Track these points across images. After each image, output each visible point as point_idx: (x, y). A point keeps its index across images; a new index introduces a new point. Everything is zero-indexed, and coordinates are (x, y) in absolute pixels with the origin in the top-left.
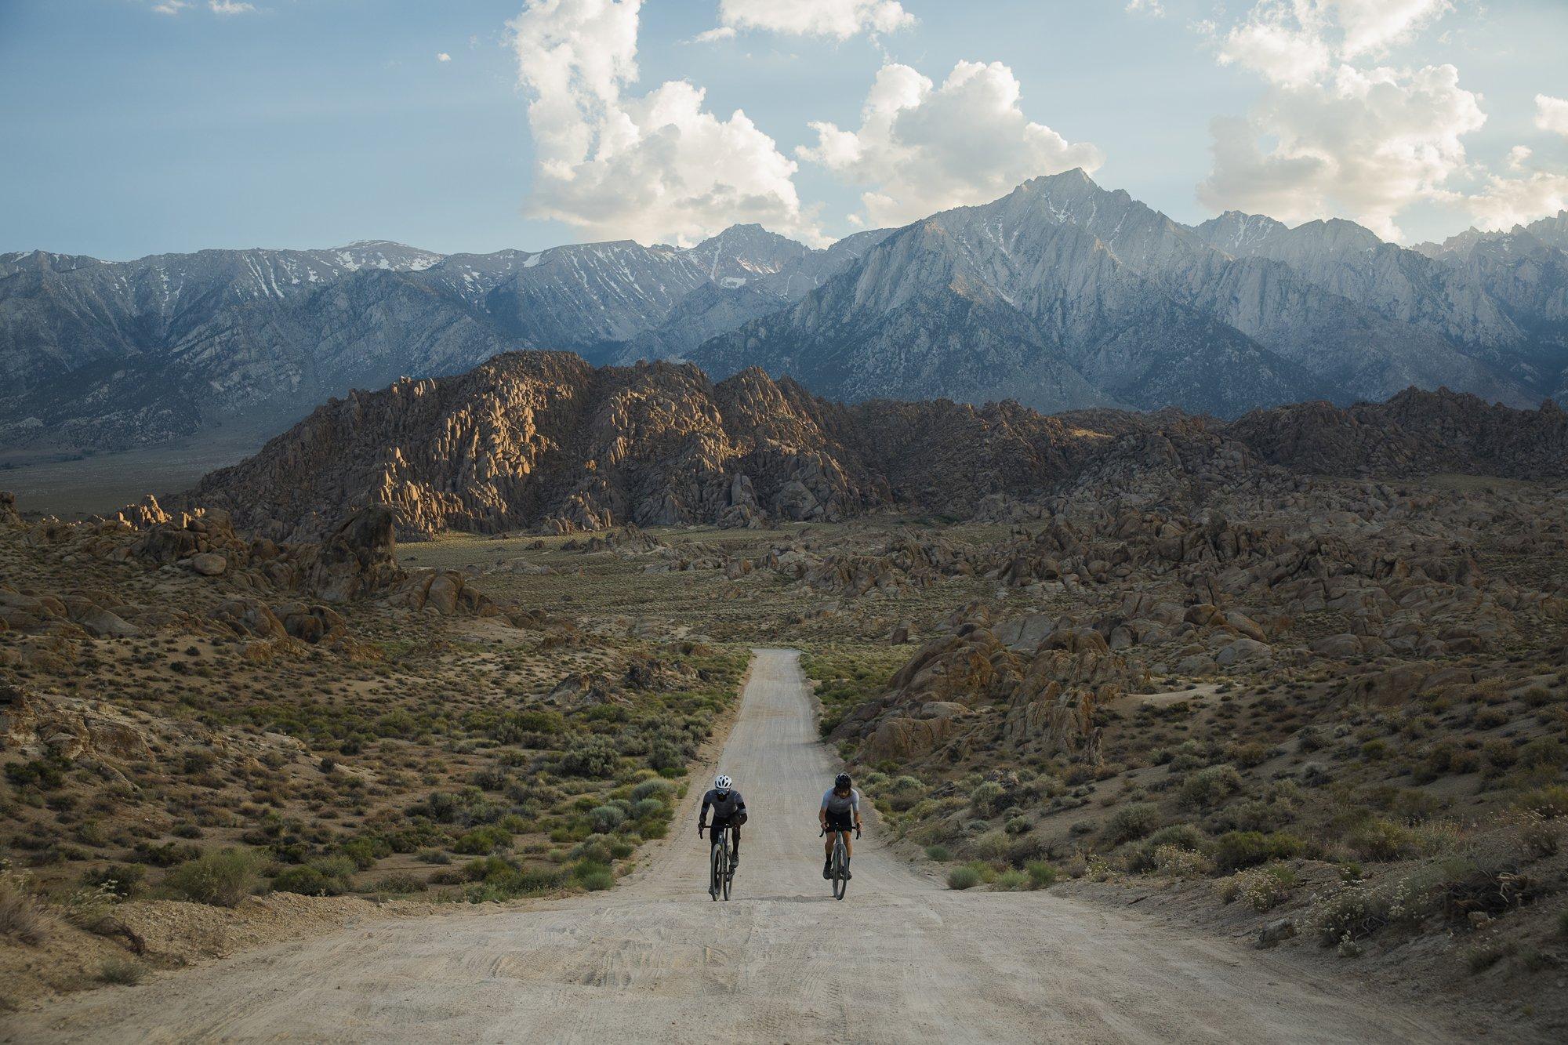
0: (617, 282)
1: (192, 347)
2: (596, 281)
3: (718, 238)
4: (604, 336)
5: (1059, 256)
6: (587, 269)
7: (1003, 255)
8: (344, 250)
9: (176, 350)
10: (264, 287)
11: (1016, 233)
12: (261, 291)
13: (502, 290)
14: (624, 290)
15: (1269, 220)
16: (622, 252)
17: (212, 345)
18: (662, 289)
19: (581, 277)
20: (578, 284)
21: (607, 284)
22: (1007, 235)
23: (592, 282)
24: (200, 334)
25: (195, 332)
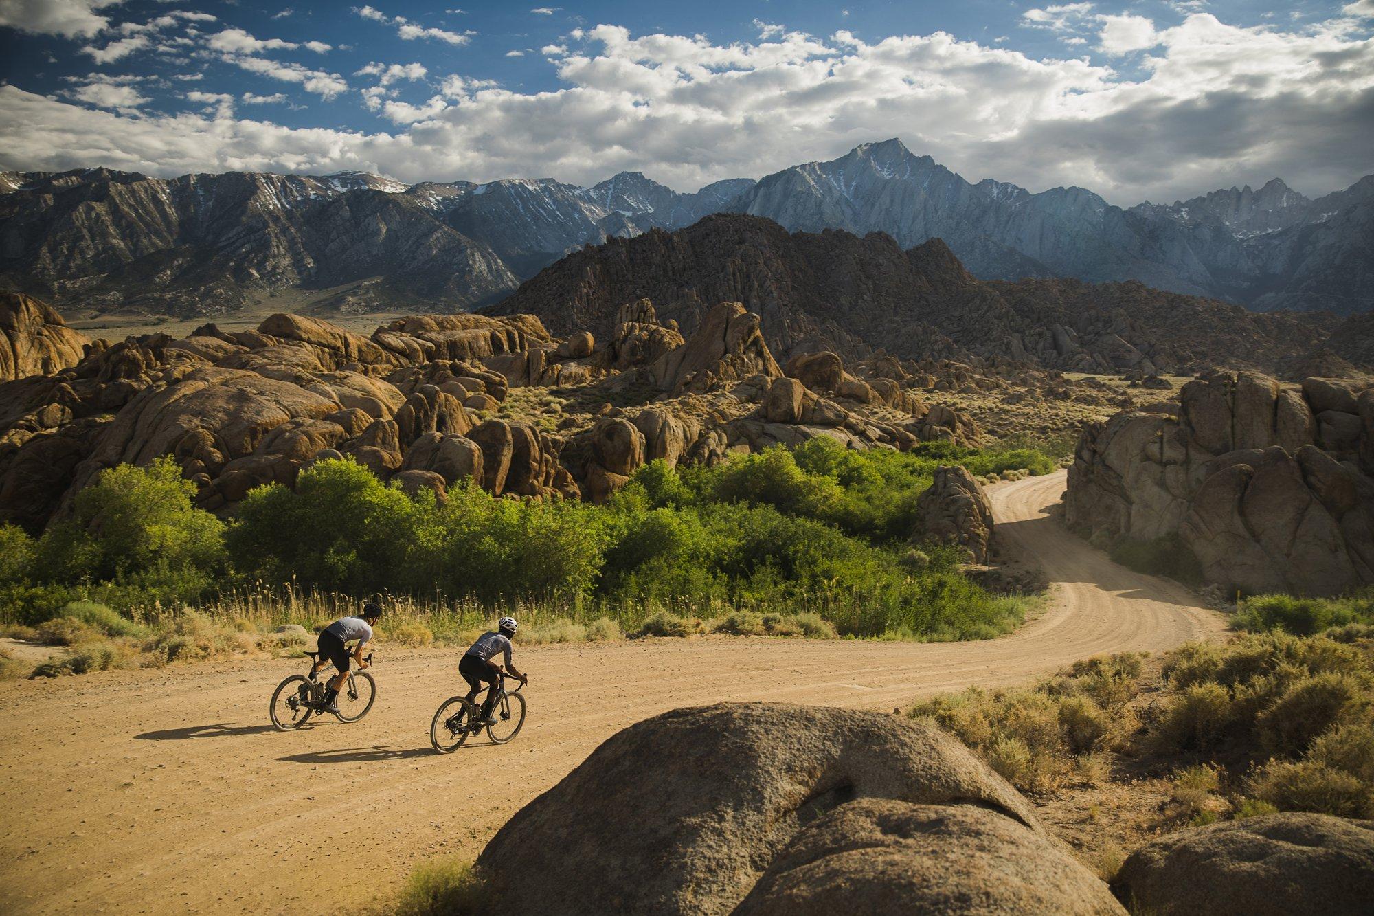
0: (544, 209)
1: (234, 242)
2: (528, 207)
3: (610, 182)
4: (537, 249)
5: (892, 201)
6: (521, 198)
7: (846, 199)
8: (334, 177)
9: (221, 244)
10: (277, 202)
11: (854, 184)
12: (275, 205)
13: (461, 211)
14: (549, 215)
15: (1015, 187)
16: (546, 187)
17: (248, 242)
18: (576, 216)
19: (517, 204)
20: (516, 209)
21: (536, 209)
22: (848, 185)
23: (525, 207)
24: (238, 233)
25: (234, 232)
